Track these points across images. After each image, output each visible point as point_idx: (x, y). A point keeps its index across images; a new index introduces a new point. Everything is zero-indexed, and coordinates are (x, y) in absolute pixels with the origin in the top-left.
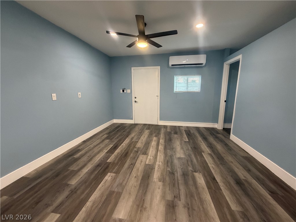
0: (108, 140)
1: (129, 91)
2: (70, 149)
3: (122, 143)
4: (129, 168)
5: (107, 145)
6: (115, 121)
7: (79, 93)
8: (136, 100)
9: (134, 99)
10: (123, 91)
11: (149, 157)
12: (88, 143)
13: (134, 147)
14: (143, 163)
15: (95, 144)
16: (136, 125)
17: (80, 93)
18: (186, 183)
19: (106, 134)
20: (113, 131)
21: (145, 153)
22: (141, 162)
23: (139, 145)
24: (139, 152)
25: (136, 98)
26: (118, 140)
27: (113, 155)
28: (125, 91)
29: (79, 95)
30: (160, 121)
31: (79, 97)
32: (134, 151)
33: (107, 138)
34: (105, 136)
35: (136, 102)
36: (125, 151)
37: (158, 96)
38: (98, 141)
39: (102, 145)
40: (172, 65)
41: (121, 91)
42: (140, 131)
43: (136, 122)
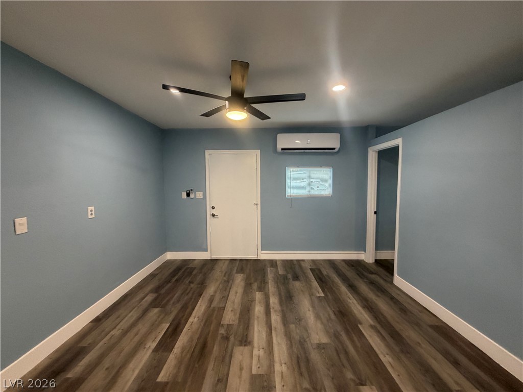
0: (156, 310)
1: (199, 195)
2: (57, 351)
3: (191, 314)
5: (154, 326)
6: (170, 256)
7: (90, 208)
8: (214, 212)
9: (209, 211)
10: (188, 195)
11: (256, 352)
12: (107, 324)
13: (219, 324)
14: (245, 374)
15: (124, 324)
16: (214, 262)
17: (92, 208)
19: (151, 292)
20: (168, 281)
21: (245, 341)
22: (241, 369)
23: (230, 317)
24: (232, 339)
25: (213, 208)
26: (179, 306)
27: (172, 356)
28: (192, 196)
29: (90, 213)
30: (263, 252)
31: (90, 217)
32: (219, 337)
33: (154, 304)
34: (150, 298)
35: (213, 215)
36: (199, 339)
37: (257, 204)
38: (134, 315)
39: (142, 328)
40: (282, 149)
41: (184, 195)
42: (225, 279)
43: (214, 257)
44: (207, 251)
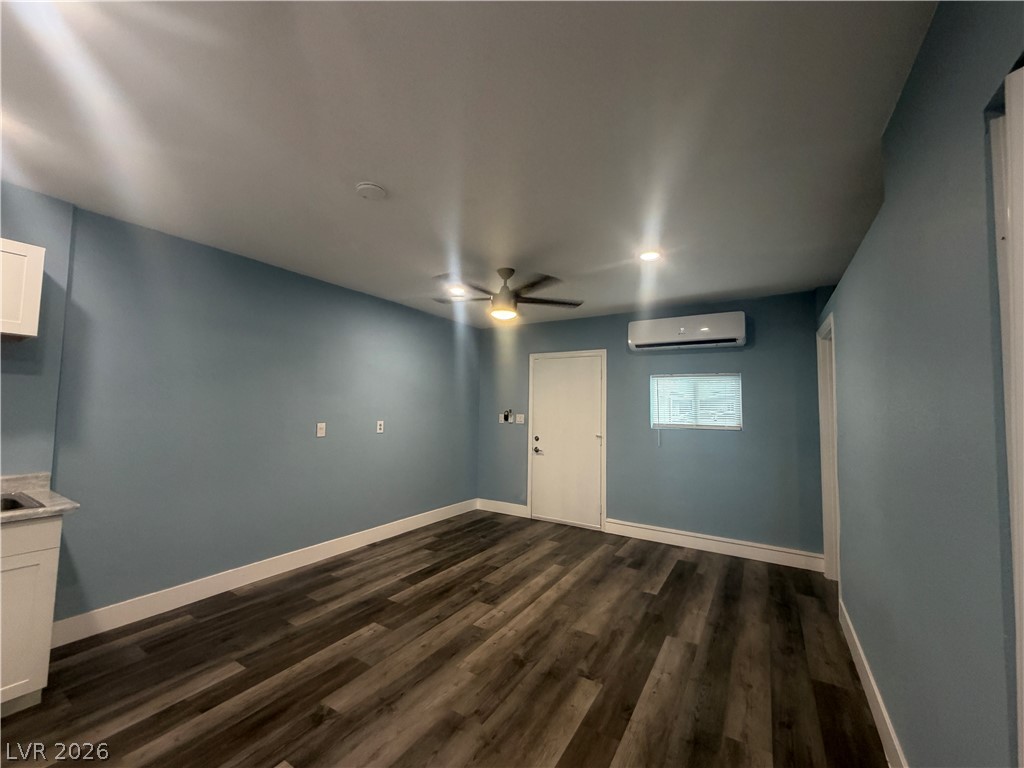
0: (427, 552)
1: (520, 418)
3: (454, 564)
4: (423, 623)
5: (416, 562)
6: (480, 504)
7: (379, 423)
8: (538, 444)
9: (532, 443)
10: (506, 418)
11: (494, 612)
12: (379, 550)
13: (478, 580)
14: (465, 623)
15: (392, 554)
17: (382, 422)
18: (534, 695)
19: (435, 536)
20: (457, 530)
21: (492, 600)
22: (466, 617)
23: (495, 578)
24: (480, 594)
25: (537, 439)
26: (452, 554)
27: (412, 588)
28: (511, 420)
29: (378, 427)
30: (609, 520)
31: (378, 431)
32: (469, 589)
33: (428, 547)
34: (429, 540)
35: (537, 450)
36: (447, 584)
37: (601, 437)
38: (406, 550)
39: (404, 562)
40: (637, 346)
41: (502, 417)
43: (537, 515)
44: (526, 504)
